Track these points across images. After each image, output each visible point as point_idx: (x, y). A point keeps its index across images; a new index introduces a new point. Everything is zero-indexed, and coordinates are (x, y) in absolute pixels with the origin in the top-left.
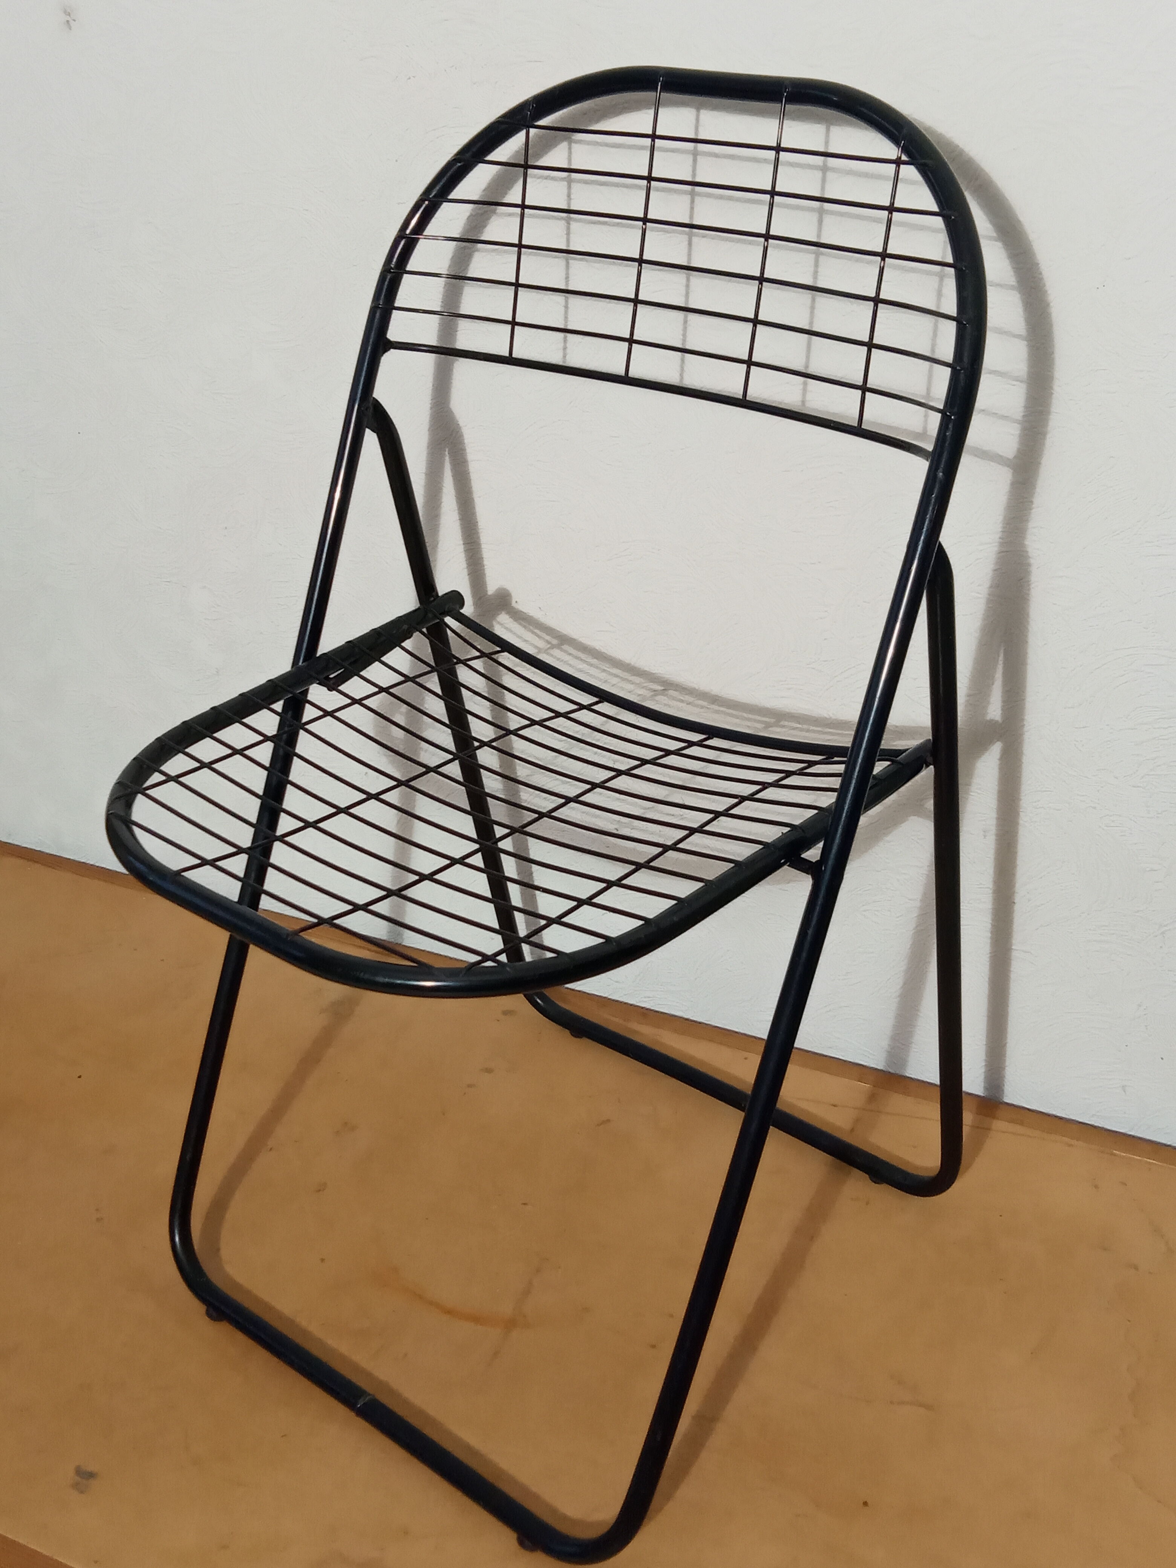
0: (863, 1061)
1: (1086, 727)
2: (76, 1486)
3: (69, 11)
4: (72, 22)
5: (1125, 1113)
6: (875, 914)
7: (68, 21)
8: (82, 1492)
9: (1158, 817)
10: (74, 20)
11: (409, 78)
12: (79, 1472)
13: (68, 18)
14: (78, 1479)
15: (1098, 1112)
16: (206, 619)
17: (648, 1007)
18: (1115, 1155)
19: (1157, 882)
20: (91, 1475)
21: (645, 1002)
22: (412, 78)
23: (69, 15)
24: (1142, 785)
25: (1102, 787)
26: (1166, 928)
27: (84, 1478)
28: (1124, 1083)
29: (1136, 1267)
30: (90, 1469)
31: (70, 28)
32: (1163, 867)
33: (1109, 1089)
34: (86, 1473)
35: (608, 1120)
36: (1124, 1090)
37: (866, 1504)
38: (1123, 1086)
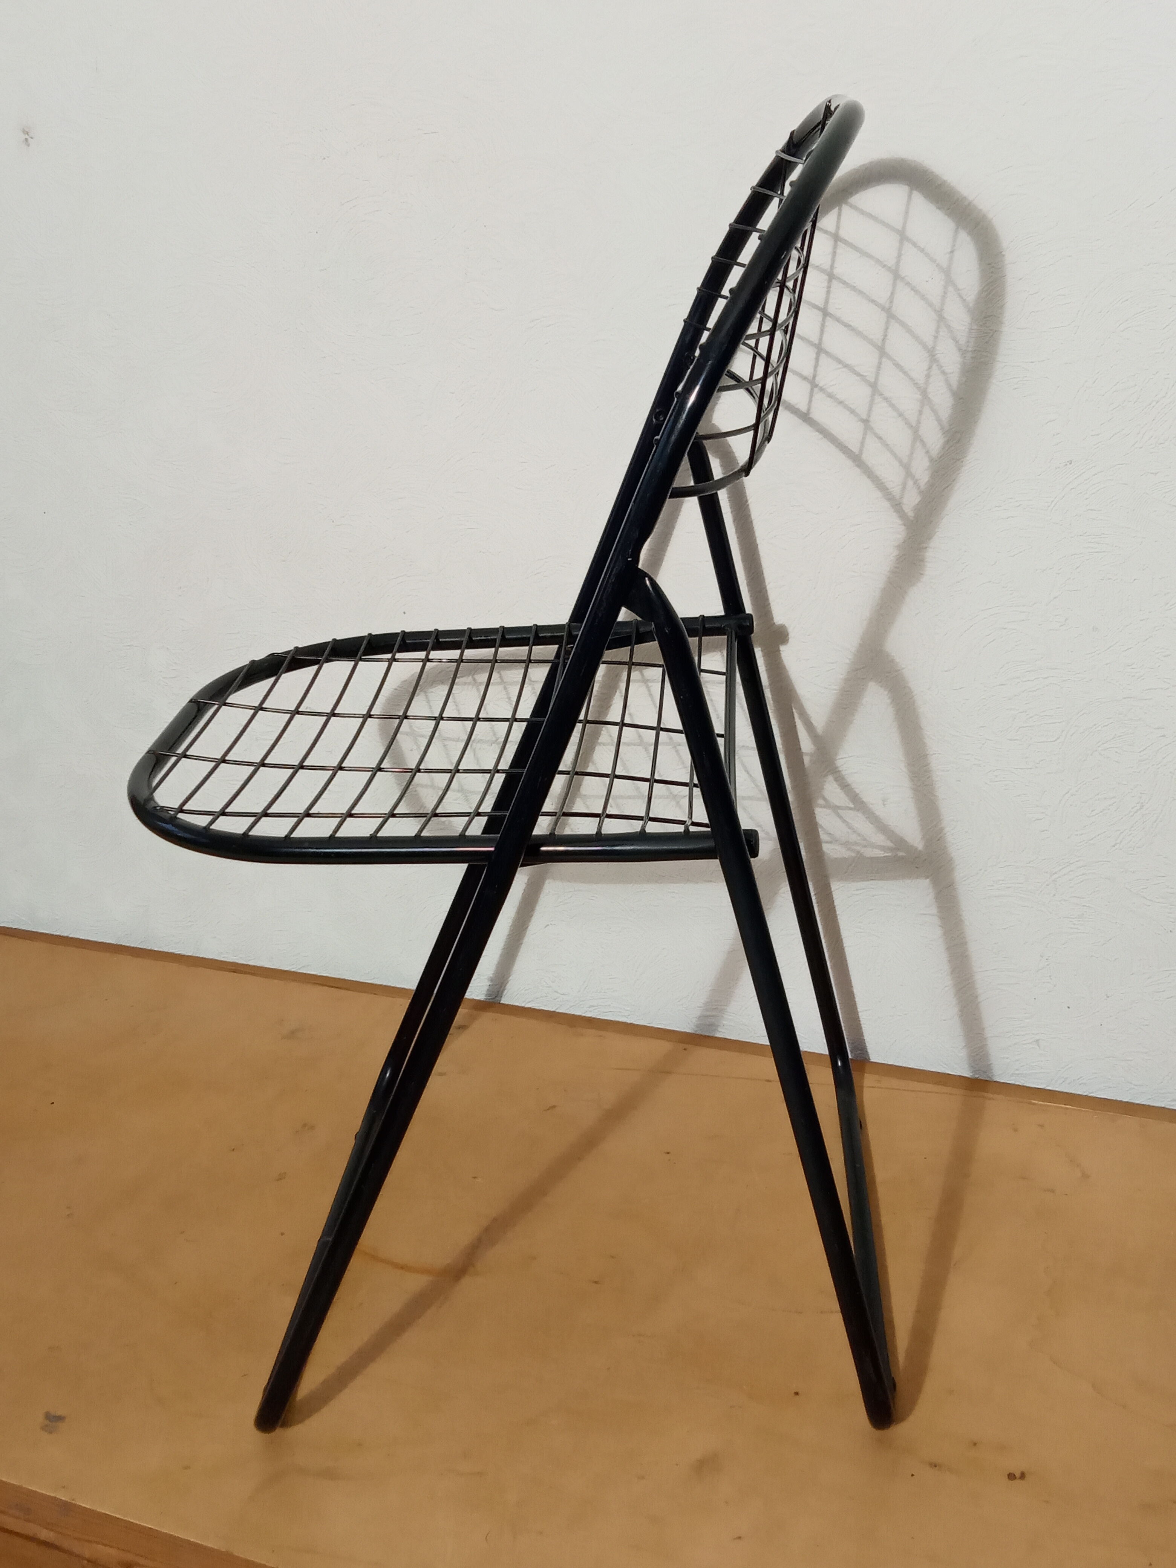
1: (962, 688)
2: (44, 1428)
3: (27, 130)
4: (30, 139)
5: (1041, 1067)
7: (26, 139)
8: (51, 1432)
9: (1037, 767)
10: (32, 138)
11: (324, 159)
12: (48, 1416)
13: (27, 136)
14: (47, 1422)
16: (164, 678)
17: (593, 1016)
18: (1032, 1104)
19: (1043, 831)
20: (60, 1419)
21: (590, 1011)
22: (326, 158)
23: (27, 133)
24: (1018, 738)
25: (983, 744)
26: (1056, 876)
27: (53, 1420)
28: (1037, 1037)
29: (1053, 1191)
30: (59, 1413)
31: (28, 145)
32: (1046, 815)
33: (1024, 1044)
34: (55, 1417)
35: (554, 1107)
36: (1038, 1045)
37: (797, 1394)
38: (1037, 1041)
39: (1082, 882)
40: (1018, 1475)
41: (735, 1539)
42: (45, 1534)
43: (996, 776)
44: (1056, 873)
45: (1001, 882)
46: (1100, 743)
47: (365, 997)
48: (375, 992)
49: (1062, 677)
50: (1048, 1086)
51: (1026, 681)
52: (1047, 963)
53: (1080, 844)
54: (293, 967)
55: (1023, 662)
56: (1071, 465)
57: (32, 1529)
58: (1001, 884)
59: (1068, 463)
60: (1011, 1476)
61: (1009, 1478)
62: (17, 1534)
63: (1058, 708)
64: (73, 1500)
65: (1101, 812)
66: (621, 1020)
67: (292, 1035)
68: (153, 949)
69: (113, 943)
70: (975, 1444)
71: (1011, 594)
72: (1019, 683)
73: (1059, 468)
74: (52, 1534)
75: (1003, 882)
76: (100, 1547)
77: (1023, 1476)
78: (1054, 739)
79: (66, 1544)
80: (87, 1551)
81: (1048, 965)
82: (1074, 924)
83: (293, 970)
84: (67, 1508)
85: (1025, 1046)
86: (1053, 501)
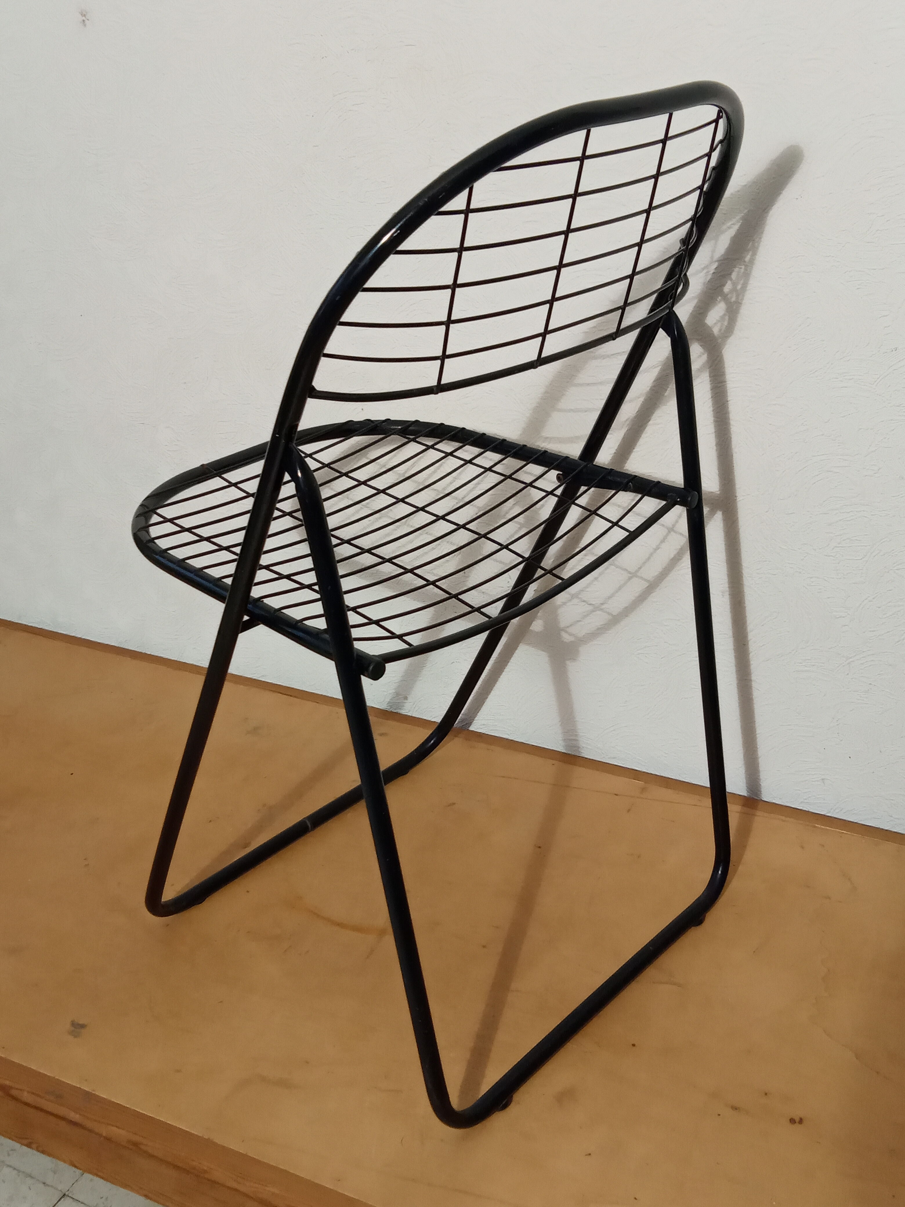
0: (637, 767)
2: (71, 1033)
3: (84, 13)
4: (87, 21)
5: (824, 800)
6: (646, 656)
7: (84, 21)
8: (75, 1037)
9: (845, 578)
10: (88, 20)
11: (323, 58)
12: (74, 1024)
13: (84, 18)
14: (73, 1028)
15: (806, 799)
16: (168, 451)
17: (483, 732)
18: (816, 827)
19: (845, 626)
20: (83, 1026)
22: (325, 58)
23: (85, 16)
24: (832, 555)
25: (805, 557)
26: (851, 660)
27: (77, 1028)
28: (823, 777)
29: (829, 898)
30: (81, 1022)
31: (85, 25)
32: (848, 614)
33: (813, 781)
34: (78, 1024)
35: (454, 804)
36: (823, 782)
37: (634, 1045)
38: (823, 779)
39: (870, 666)
40: (797, 1120)
41: (586, 1155)
42: (74, 1116)
43: (813, 582)
44: (850, 658)
45: (807, 661)
46: (895, 565)
47: (310, 705)
48: (317, 701)
49: (871, 512)
50: (827, 813)
51: (843, 513)
52: (837, 723)
53: (872, 638)
54: (254, 675)
55: (842, 498)
56: (896, 352)
57: (62, 1111)
58: (807, 662)
59: (894, 350)
60: (792, 1121)
61: (790, 1122)
62: (51, 1114)
63: (866, 535)
64: (94, 1091)
65: (891, 616)
66: (504, 737)
67: (255, 730)
68: (146, 652)
69: (116, 645)
70: (766, 1094)
71: (839, 446)
72: (838, 513)
73: (886, 352)
74: (78, 1116)
75: (809, 661)
76: (114, 1128)
77: (801, 1121)
78: (860, 558)
79: (89, 1124)
80: (104, 1130)
81: (837, 725)
82: (861, 697)
83: (254, 678)
84: (89, 1096)
85: (814, 783)
86: (878, 378)
